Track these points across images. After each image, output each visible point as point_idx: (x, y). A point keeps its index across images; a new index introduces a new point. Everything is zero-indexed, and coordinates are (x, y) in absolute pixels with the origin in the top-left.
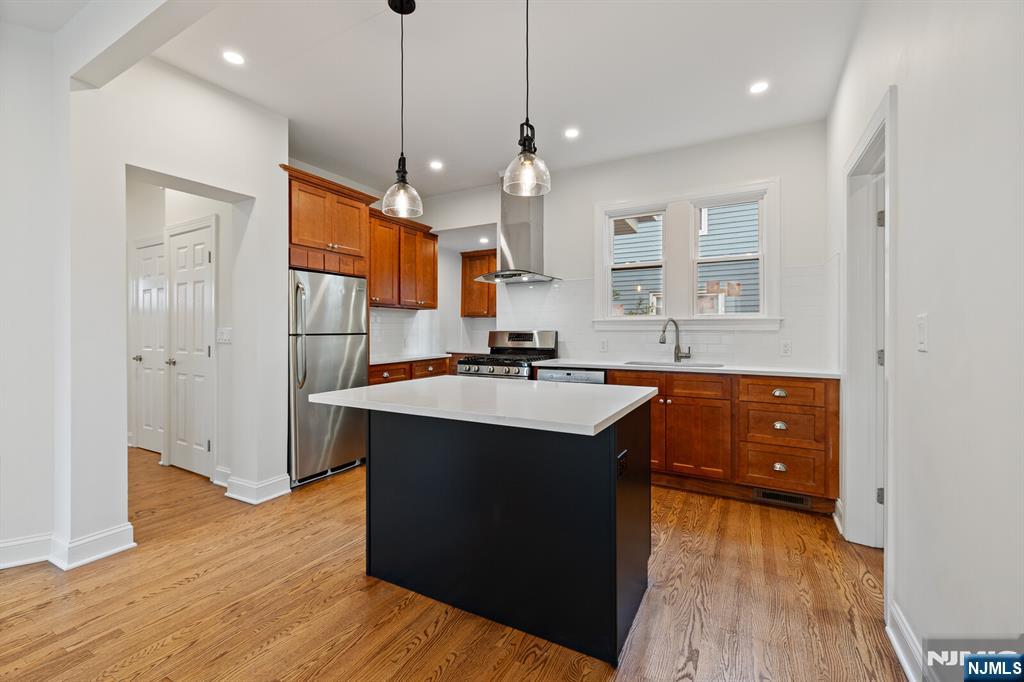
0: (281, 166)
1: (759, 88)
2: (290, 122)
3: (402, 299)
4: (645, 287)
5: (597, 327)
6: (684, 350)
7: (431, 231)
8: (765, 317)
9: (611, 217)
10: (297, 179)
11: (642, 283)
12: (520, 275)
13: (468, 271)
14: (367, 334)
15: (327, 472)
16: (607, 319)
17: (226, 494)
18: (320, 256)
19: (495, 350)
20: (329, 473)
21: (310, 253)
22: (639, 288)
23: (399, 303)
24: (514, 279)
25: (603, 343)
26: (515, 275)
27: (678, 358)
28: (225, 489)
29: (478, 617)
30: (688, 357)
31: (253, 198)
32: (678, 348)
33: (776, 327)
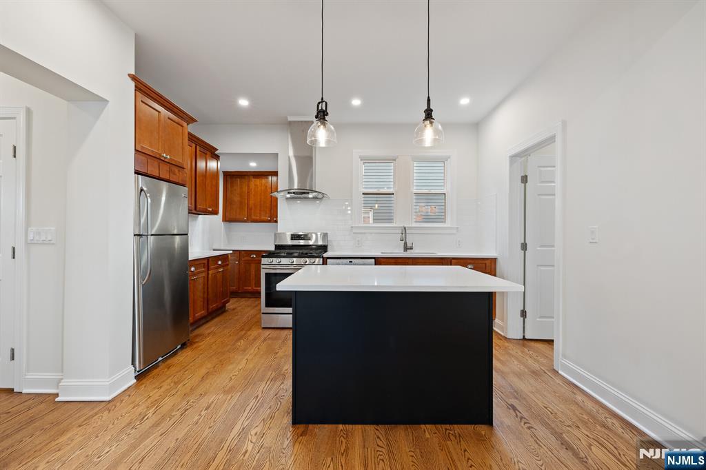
0: (129, 75)
1: (465, 101)
2: (136, 36)
3: (198, 206)
4: (380, 205)
5: (355, 231)
6: (409, 245)
7: (216, 152)
8: (449, 226)
9: (361, 160)
10: (140, 89)
11: (379, 202)
12: (308, 193)
13: (229, 186)
14: (188, 235)
16: (360, 225)
17: (57, 399)
18: (156, 164)
19: (278, 247)
20: (160, 359)
21: (149, 160)
22: (377, 206)
23: (196, 209)
24: (303, 195)
25: (358, 241)
26: (304, 193)
27: (406, 249)
28: (57, 395)
29: (398, 426)
30: (411, 248)
31: (107, 101)
32: (406, 243)
33: (454, 231)
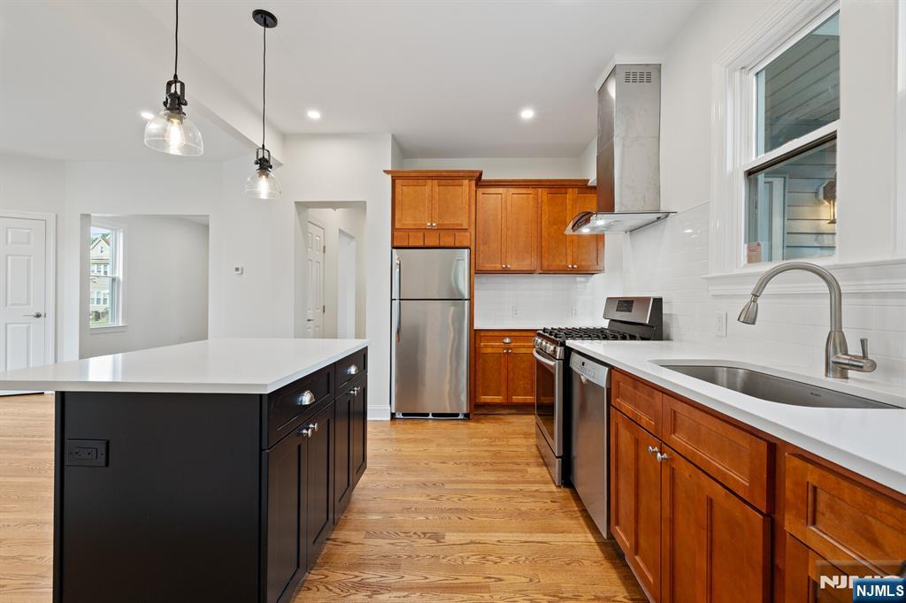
0: (385, 171)
2: (394, 138)
5: (712, 290)
7: (589, 184)
10: (400, 178)
14: (471, 299)
15: (428, 415)
16: (726, 273)
18: (420, 234)
20: (430, 417)
21: (411, 234)
25: (721, 320)
31: (365, 202)
